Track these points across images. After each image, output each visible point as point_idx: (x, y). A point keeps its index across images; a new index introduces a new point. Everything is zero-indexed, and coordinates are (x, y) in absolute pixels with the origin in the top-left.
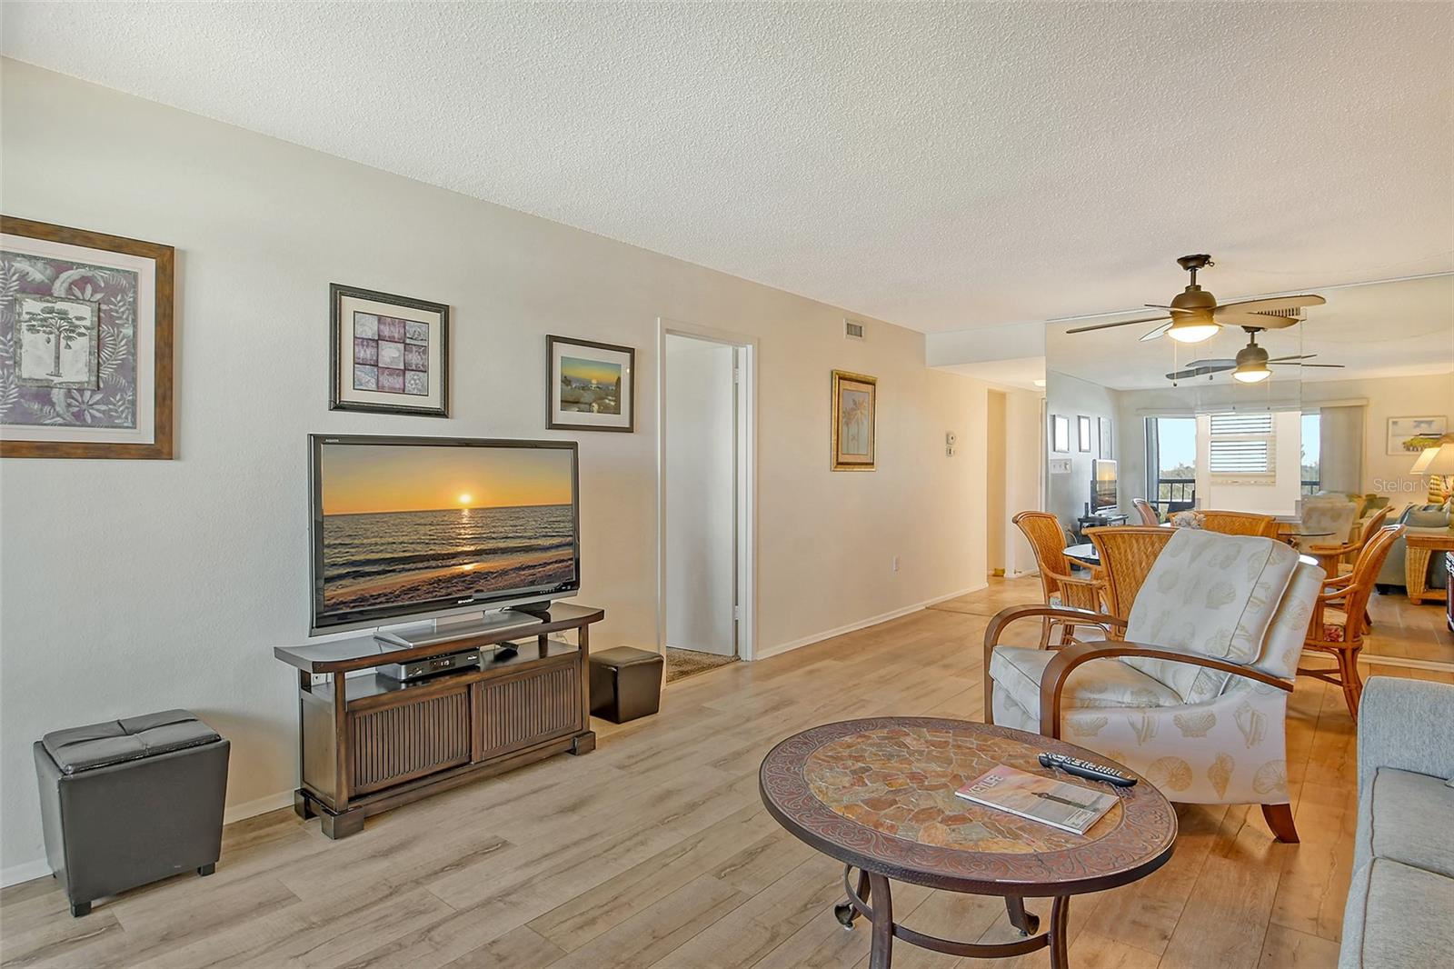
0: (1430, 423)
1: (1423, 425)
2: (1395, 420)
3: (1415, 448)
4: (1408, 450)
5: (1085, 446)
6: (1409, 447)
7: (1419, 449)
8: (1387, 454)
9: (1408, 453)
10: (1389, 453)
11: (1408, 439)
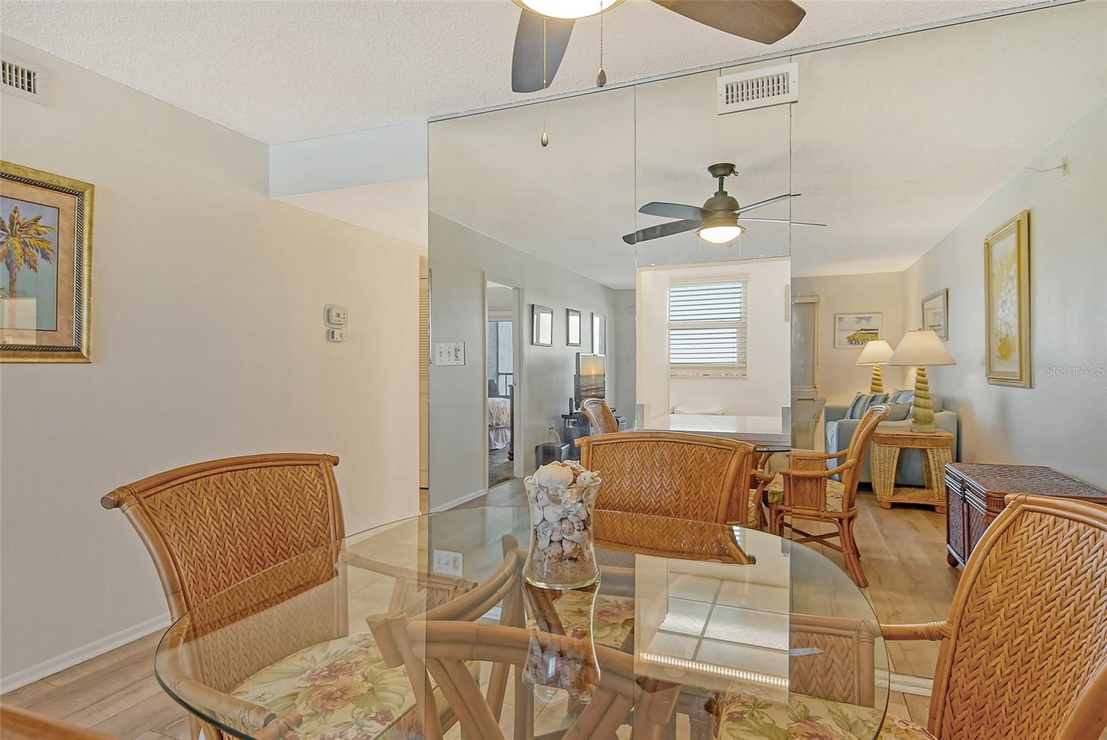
0: (868, 319)
1: (863, 321)
2: (840, 316)
3: (857, 343)
4: (852, 343)
5: (574, 339)
6: (852, 340)
7: (860, 343)
8: (834, 347)
9: (851, 346)
10: (836, 346)
11: (852, 333)
